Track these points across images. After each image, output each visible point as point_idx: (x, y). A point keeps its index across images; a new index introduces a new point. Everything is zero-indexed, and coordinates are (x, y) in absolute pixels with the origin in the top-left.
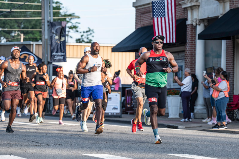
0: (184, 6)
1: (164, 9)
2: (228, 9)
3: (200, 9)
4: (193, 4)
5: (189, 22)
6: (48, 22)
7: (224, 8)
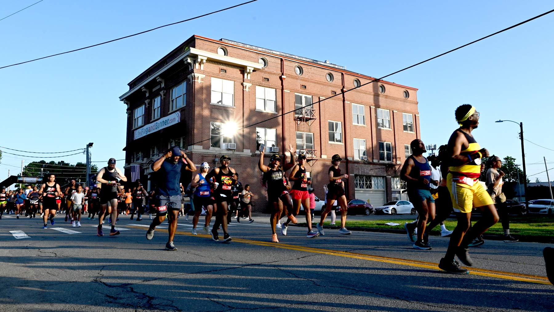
6: (89, 174)
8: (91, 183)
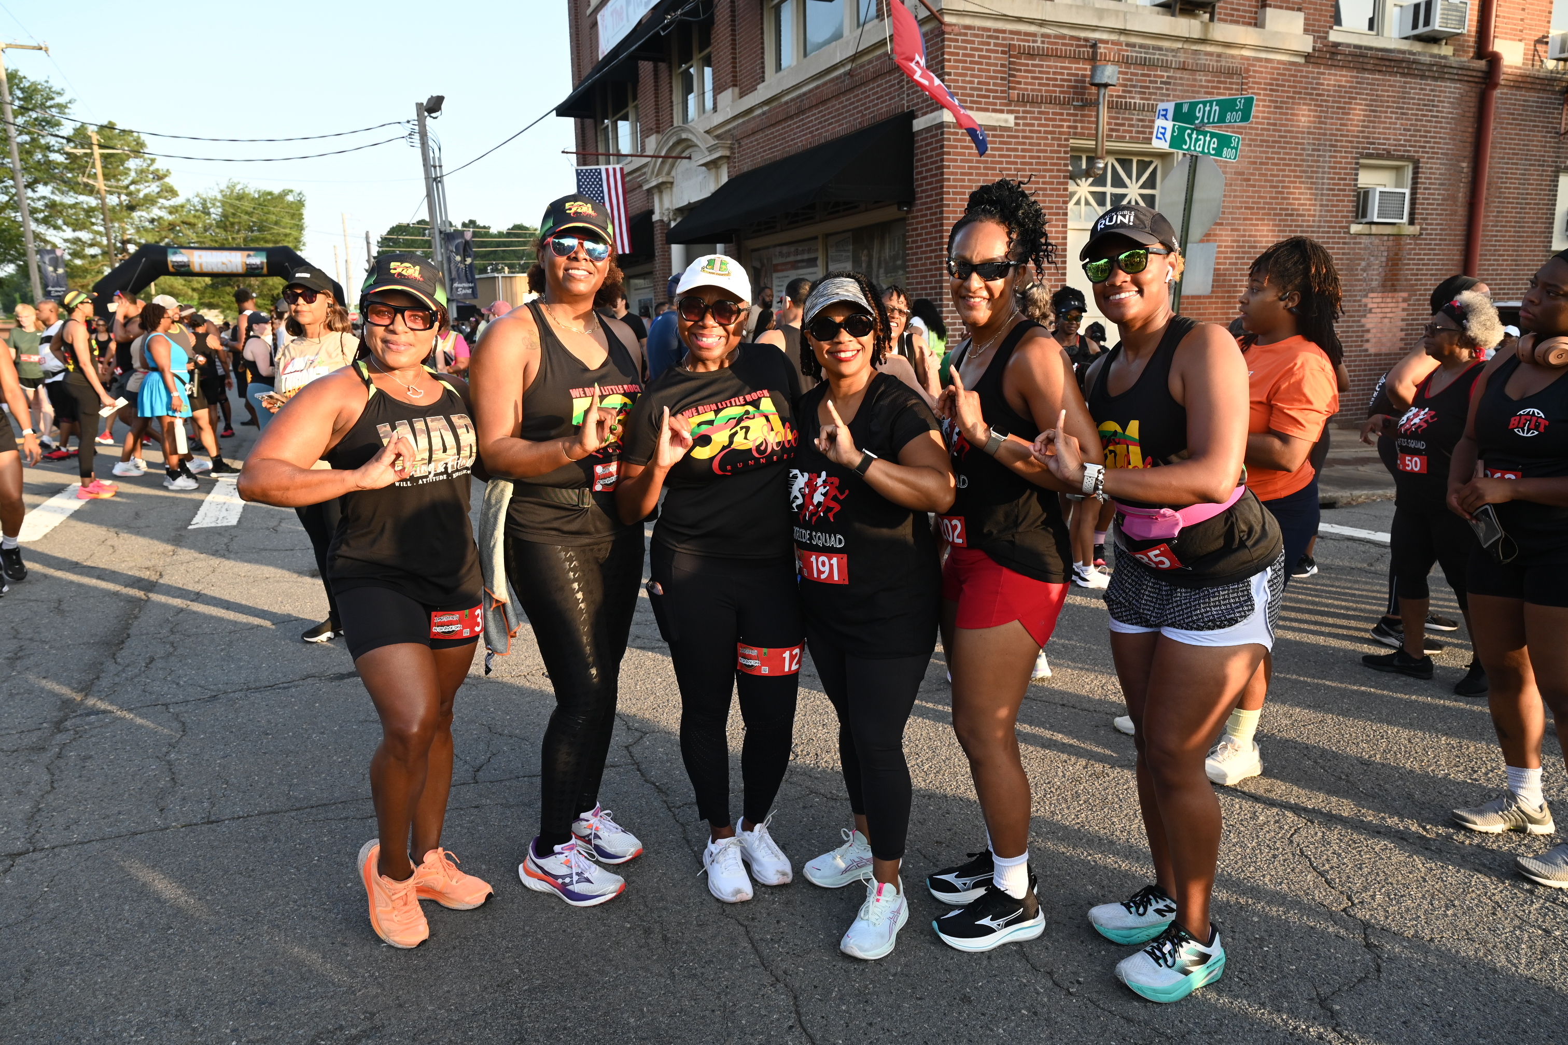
0: (645, 187)
1: (601, 186)
2: (725, 179)
3: (675, 189)
4: (660, 180)
5: (656, 217)
6: (441, 232)
7: (717, 178)
8: (454, 274)
